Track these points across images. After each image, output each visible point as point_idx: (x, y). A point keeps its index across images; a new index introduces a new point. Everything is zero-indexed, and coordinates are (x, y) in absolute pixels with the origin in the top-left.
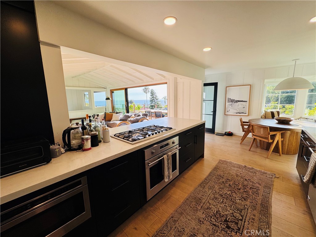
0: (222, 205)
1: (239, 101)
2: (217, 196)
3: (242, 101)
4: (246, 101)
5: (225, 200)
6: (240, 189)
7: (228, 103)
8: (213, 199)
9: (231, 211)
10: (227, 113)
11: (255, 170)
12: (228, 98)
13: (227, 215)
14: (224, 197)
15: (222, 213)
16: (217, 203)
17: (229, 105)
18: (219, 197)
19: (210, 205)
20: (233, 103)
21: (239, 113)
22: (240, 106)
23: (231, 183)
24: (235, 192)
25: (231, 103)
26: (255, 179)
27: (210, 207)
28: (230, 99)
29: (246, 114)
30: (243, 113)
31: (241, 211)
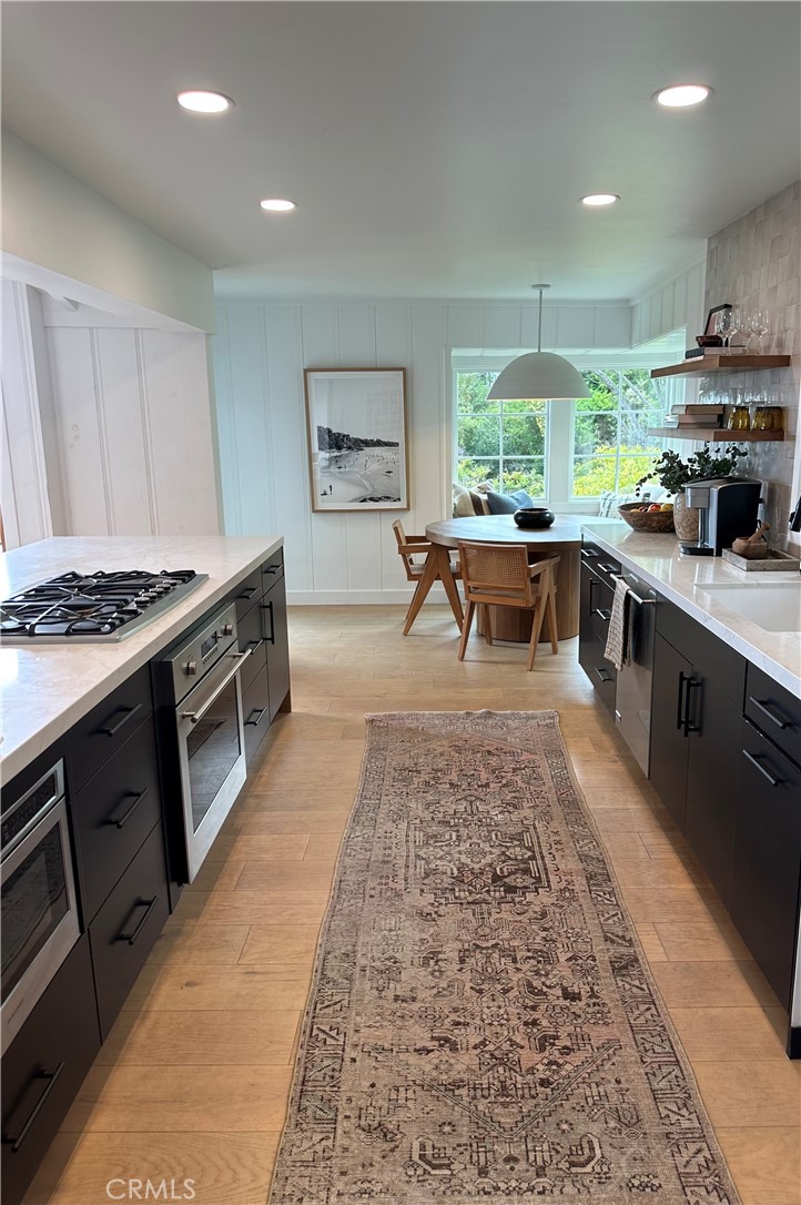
0: (464, 846)
2: (434, 829)
3: (379, 443)
4: (393, 444)
5: (464, 831)
6: (487, 785)
7: (324, 454)
8: (427, 844)
9: (497, 851)
11: (500, 716)
12: (319, 428)
13: (490, 865)
14: (455, 826)
15: (477, 867)
16: (446, 849)
17: (326, 463)
18: (442, 830)
19: (428, 863)
20: (344, 452)
21: (371, 499)
22: (374, 467)
24: (478, 799)
25: (336, 453)
26: (514, 742)
27: (433, 866)
28: (329, 431)
29: (398, 502)
30: (388, 498)
31: (519, 837)
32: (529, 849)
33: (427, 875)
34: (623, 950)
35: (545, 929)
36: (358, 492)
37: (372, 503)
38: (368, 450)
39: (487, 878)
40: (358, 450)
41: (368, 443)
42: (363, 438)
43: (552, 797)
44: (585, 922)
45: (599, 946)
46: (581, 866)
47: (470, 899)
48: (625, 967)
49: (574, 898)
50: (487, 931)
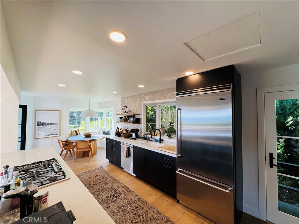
0: (104, 194)
1: (50, 124)
2: (97, 193)
3: (53, 124)
4: (56, 124)
5: (102, 191)
6: (100, 182)
7: (39, 127)
8: (98, 196)
9: (110, 192)
10: (38, 136)
11: (93, 170)
12: (38, 122)
13: (111, 194)
14: (100, 191)
15: (109, 196)
16: (102, 195)
17: (39, 129)
18: (99, 192)
19: (101, 199)
20: (44, 126)
21: (51, 135)
22: (52, 128)
23: (93, 183)
24: (100, 185)
25: (42, 126)
26: (99, 174)
27: (102, 199)
28: (40, 122)
29: (57, 135)
30: (55, 134)
31: (112, 188)
32: (115, 189)
33: (102, 201)
34: (138, 197)
35: (126, 200)
36: (47, 134)
39: (112, 197)
40: (48, 125)
43: (112, 180)
44: (130, 196)
45: (135, 199)
46: (124, 188)
47: (112, 201)
48: (140, 200)
49: (126, 194)
50: (119, 205)
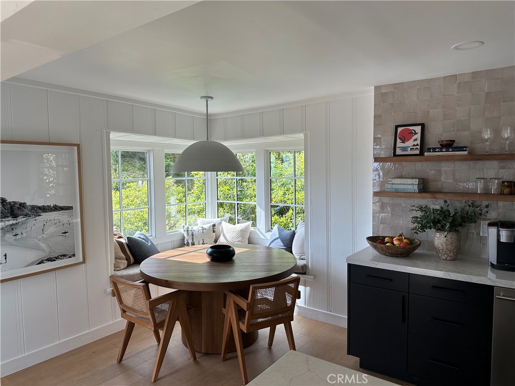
29: (73, 258)
30: (64, 256)
36: (35, 256)
37: (50, 263)
38: (45, 216)
40: (36, 216)
41: (45, 209)
42: (40, 205)
